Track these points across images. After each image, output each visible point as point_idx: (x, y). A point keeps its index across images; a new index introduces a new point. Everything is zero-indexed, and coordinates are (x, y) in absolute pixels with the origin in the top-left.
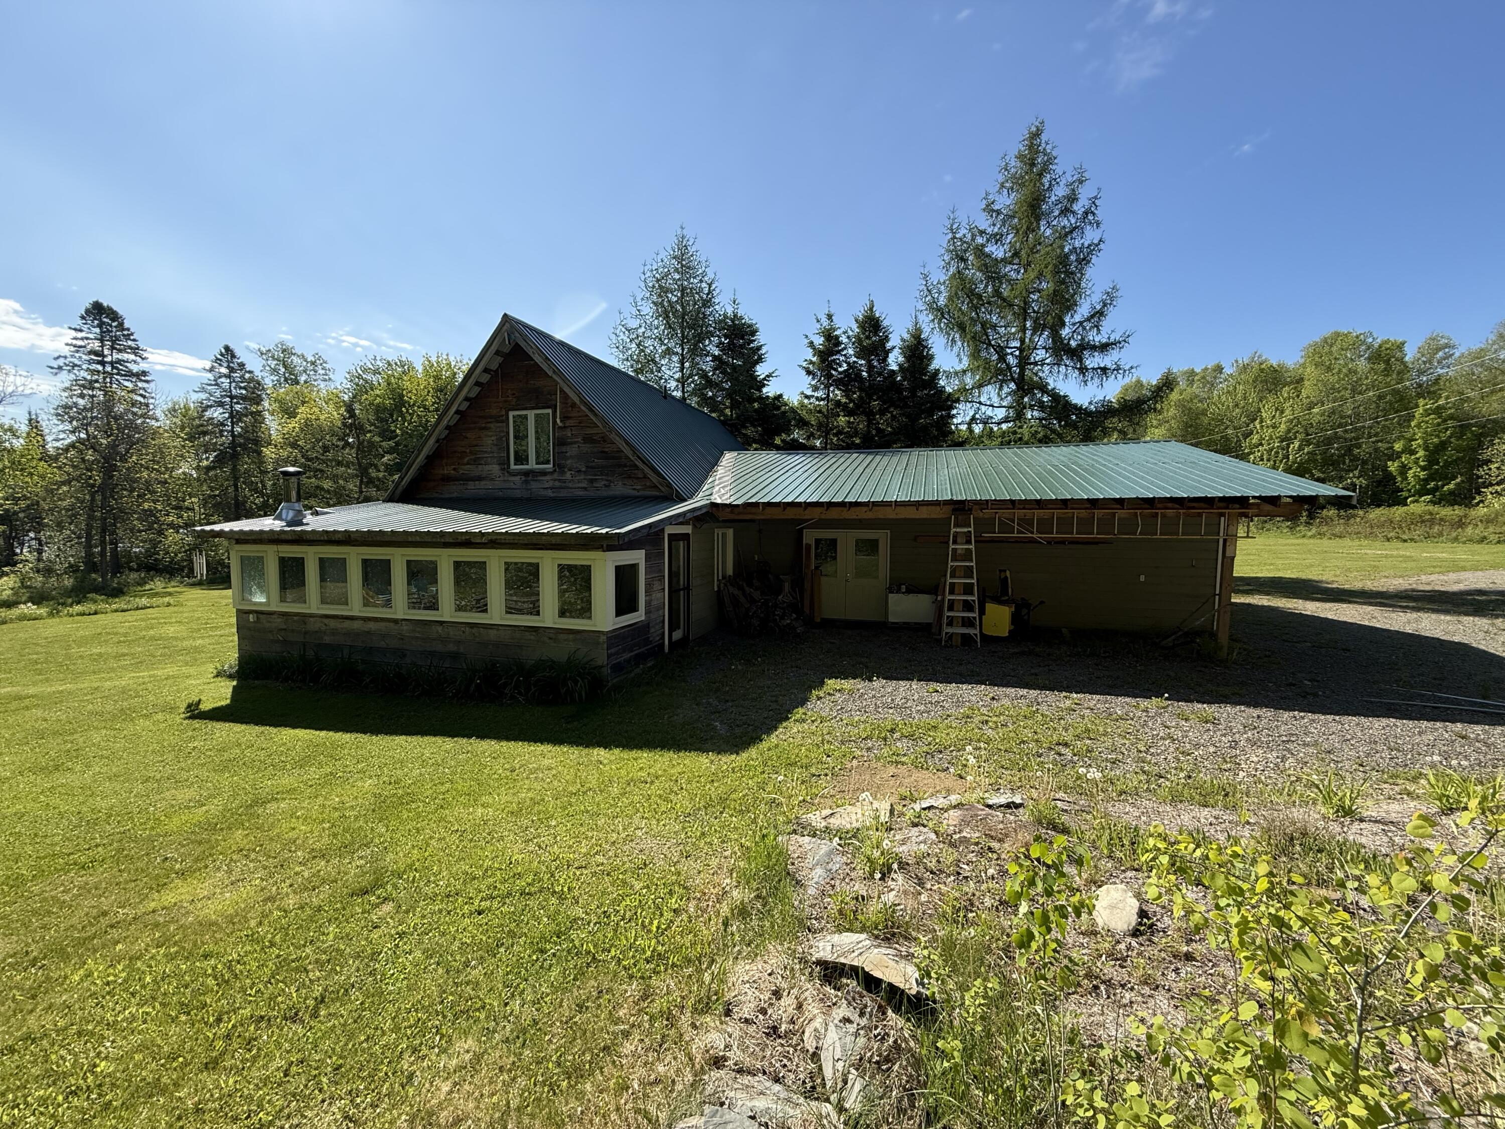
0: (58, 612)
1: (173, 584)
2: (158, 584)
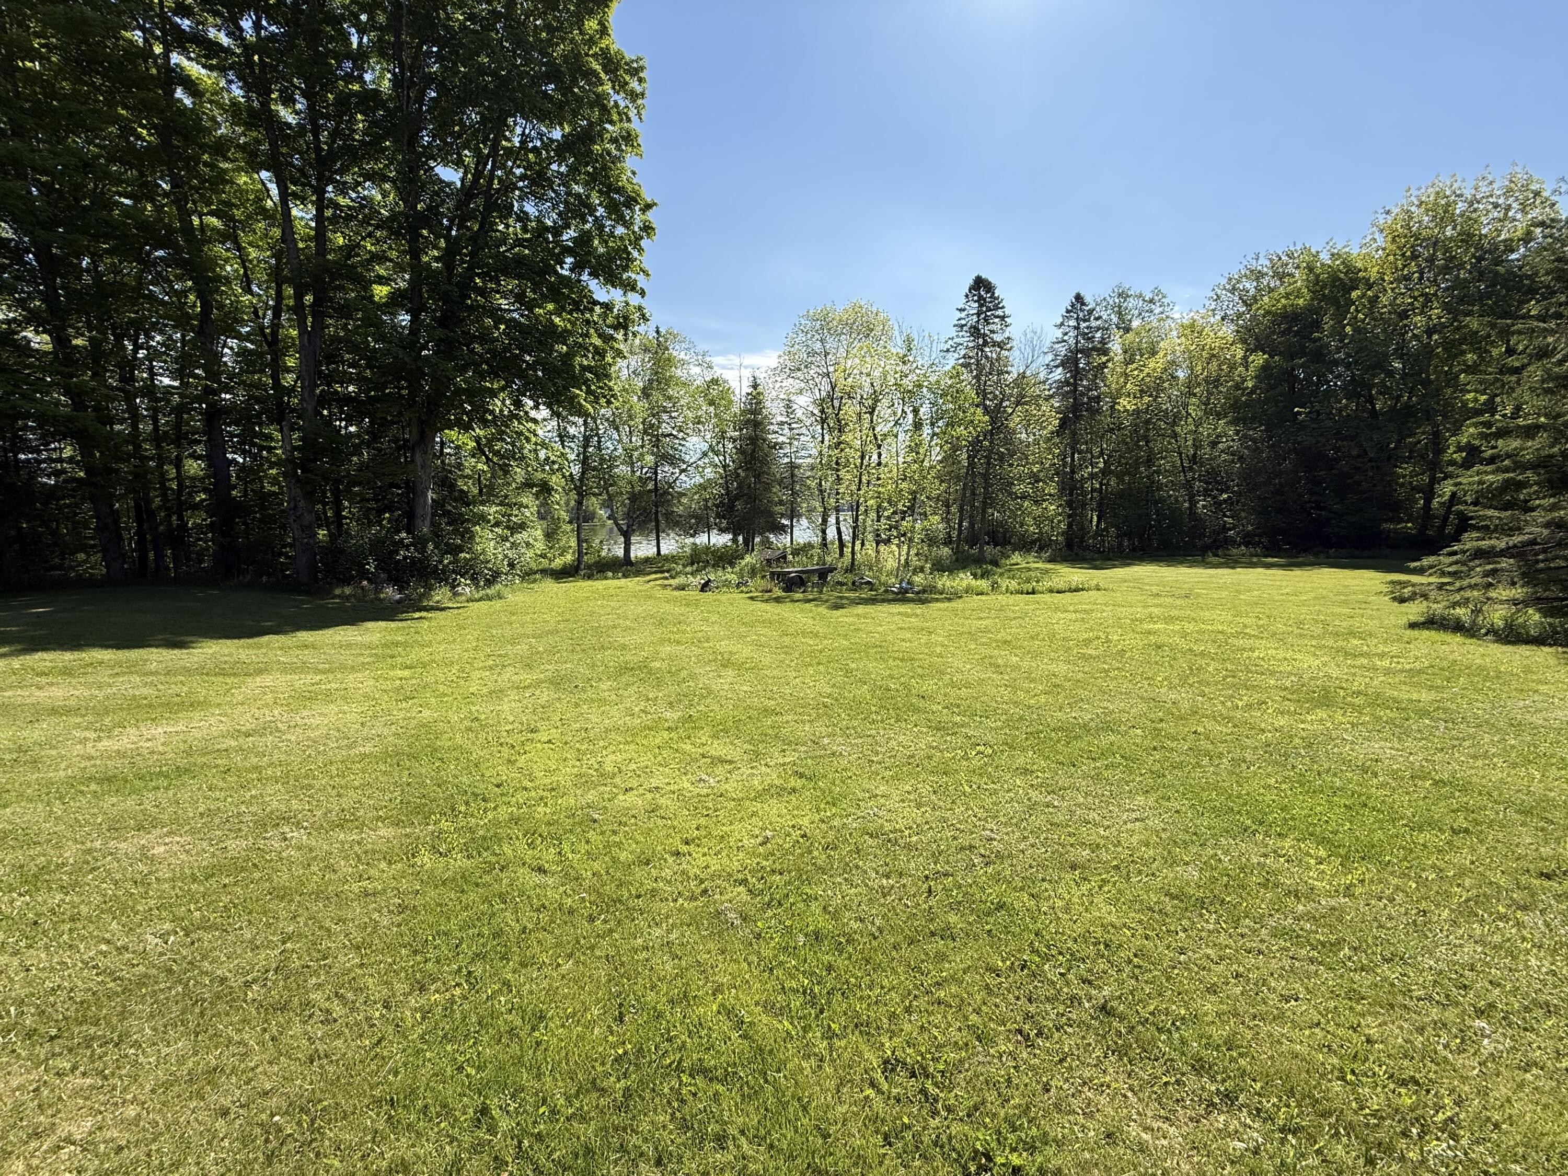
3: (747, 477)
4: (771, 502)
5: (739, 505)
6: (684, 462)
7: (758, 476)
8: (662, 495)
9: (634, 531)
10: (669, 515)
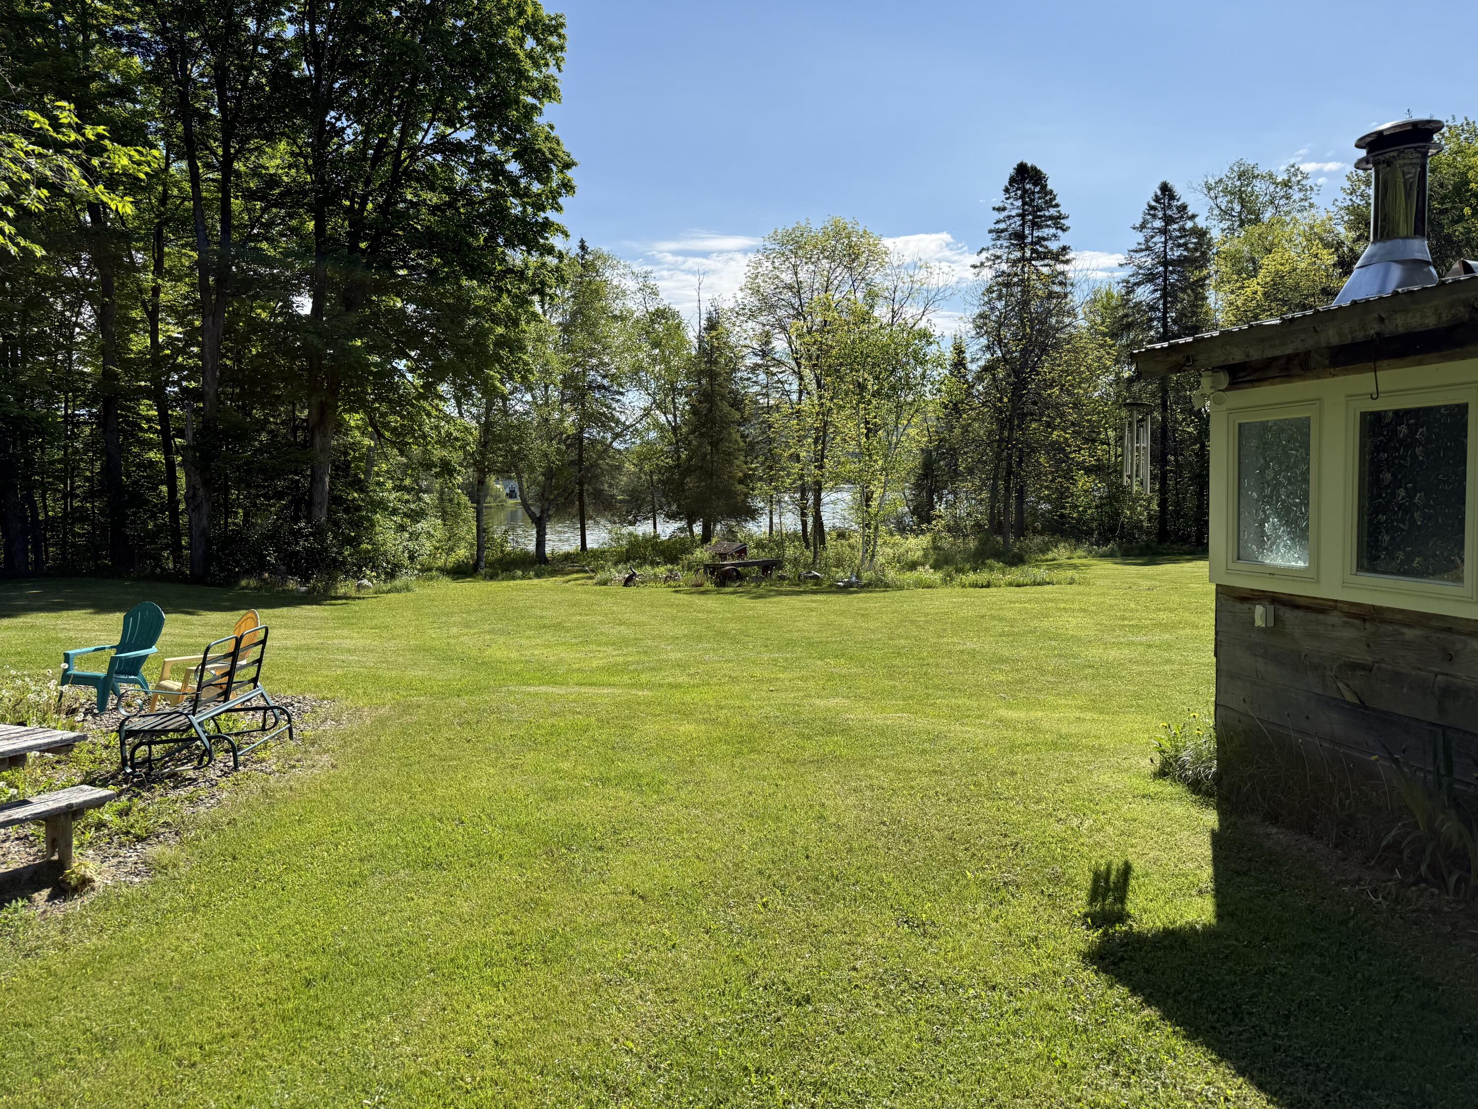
0: (952, 579)
1: (1080, 552)
2: (1061, 552)
3: (700, 445)
4: (733, 478)
5: (690, 482)
6: (618, 422)
7: (714, 444)
8: (588, 469)
9: (549, 517)
10: (598, 494)
